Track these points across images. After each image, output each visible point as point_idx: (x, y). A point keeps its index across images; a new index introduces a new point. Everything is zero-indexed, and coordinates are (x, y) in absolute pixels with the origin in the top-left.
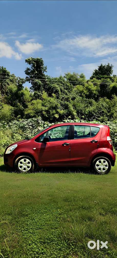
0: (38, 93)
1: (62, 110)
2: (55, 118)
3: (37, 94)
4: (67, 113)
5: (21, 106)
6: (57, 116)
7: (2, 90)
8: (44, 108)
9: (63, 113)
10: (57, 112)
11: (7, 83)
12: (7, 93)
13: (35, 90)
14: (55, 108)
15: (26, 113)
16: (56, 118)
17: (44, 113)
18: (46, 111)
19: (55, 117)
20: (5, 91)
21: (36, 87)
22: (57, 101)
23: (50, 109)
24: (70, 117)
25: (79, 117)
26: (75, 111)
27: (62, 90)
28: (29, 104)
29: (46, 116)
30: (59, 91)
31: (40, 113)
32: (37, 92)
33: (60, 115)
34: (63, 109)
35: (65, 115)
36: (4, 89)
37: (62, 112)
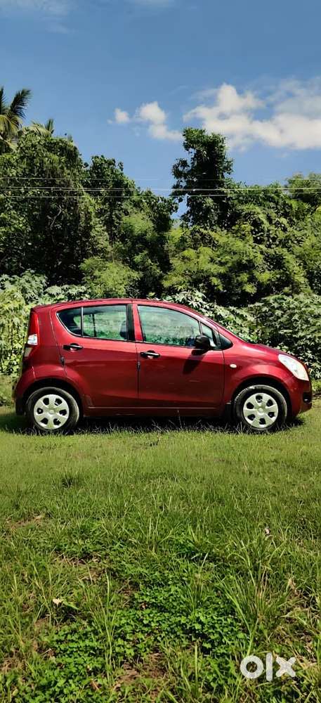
0: (202, 230)
1: (267, 271)
2: (245, 294)
3: (199, 232)
4: (279, 280)
5: (154, 267)
6: (250, 289)
7: (112, 230)
8: (215, 269)
9: (269, 280)
10: (252, 279)
11: (124, 212)
12: (123, 239)
13: (195, 221)
14: (248, 267)
15: (166, 284)
16: (248, 294)
17: (215, 281)
18: (220, 276)
19: (247, 292)
20: (119, 232)
21: (198, 214)
22: (253, 248)
23: (231, 269)
24: (286, 289)
25: (312, 288)
26: (304, 273)
27: (273, 218)
28: (175, 262)
29: (221, 289)
30: (262, 223)
31: (204, 283)
32: (198, 227)
33: (260, 285)
34: (269, 270)
35: (274, 285)
36: (115, 227)
37: (265, 276)
